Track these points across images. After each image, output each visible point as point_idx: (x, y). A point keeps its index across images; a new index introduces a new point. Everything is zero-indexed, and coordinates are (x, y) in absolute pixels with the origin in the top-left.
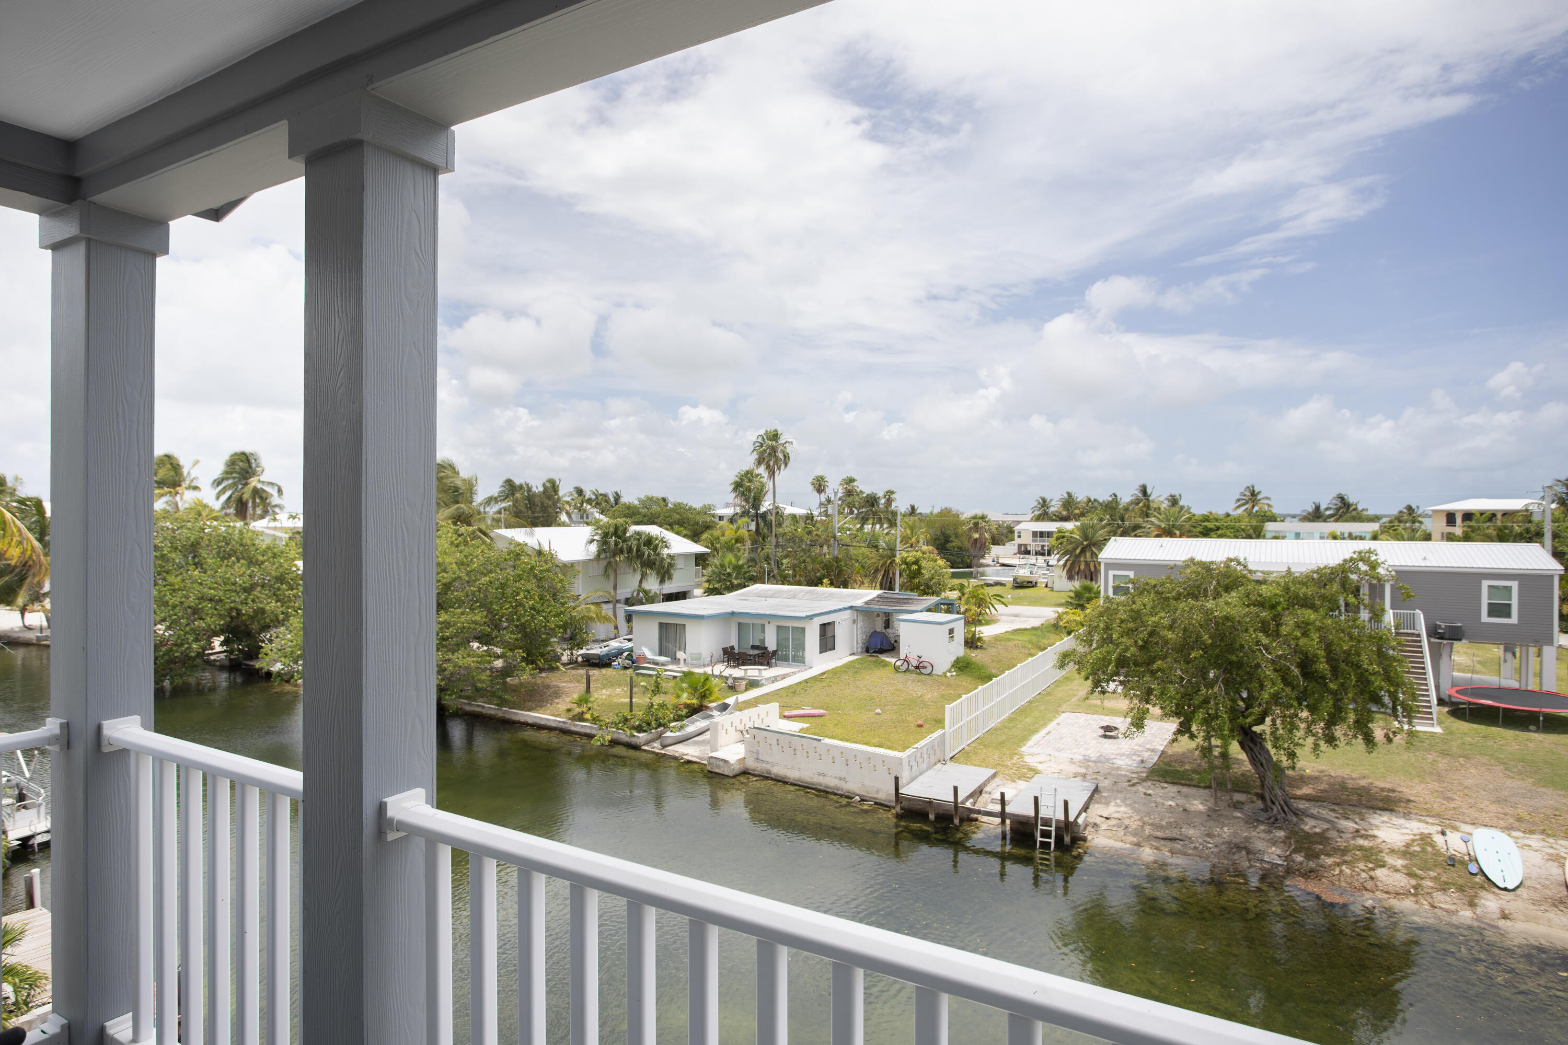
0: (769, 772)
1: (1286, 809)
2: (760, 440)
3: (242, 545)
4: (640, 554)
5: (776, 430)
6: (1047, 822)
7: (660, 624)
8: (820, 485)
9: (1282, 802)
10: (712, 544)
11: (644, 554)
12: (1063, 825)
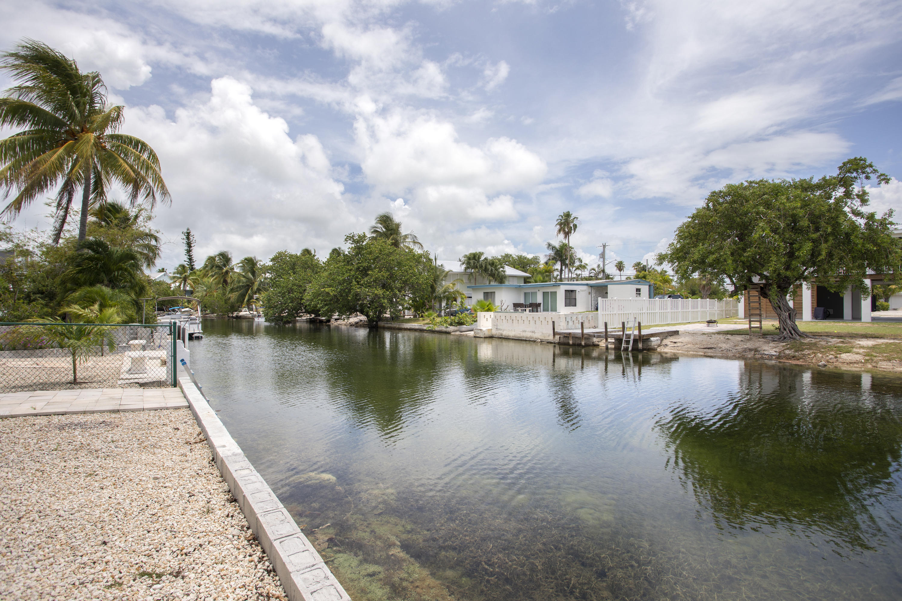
0: (502, 335)
1: (793, 332)
2: (560, 218)
3: (312, 265)
4: (486, 270)
5: (569, 212)
6: (628, 336)
7: (484, 293)
8: (620, 266)
9: (791, 328)
10: (532, 273)
11: (488, 270)
12: (638, 338)
